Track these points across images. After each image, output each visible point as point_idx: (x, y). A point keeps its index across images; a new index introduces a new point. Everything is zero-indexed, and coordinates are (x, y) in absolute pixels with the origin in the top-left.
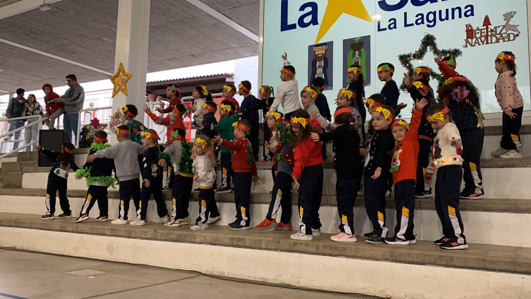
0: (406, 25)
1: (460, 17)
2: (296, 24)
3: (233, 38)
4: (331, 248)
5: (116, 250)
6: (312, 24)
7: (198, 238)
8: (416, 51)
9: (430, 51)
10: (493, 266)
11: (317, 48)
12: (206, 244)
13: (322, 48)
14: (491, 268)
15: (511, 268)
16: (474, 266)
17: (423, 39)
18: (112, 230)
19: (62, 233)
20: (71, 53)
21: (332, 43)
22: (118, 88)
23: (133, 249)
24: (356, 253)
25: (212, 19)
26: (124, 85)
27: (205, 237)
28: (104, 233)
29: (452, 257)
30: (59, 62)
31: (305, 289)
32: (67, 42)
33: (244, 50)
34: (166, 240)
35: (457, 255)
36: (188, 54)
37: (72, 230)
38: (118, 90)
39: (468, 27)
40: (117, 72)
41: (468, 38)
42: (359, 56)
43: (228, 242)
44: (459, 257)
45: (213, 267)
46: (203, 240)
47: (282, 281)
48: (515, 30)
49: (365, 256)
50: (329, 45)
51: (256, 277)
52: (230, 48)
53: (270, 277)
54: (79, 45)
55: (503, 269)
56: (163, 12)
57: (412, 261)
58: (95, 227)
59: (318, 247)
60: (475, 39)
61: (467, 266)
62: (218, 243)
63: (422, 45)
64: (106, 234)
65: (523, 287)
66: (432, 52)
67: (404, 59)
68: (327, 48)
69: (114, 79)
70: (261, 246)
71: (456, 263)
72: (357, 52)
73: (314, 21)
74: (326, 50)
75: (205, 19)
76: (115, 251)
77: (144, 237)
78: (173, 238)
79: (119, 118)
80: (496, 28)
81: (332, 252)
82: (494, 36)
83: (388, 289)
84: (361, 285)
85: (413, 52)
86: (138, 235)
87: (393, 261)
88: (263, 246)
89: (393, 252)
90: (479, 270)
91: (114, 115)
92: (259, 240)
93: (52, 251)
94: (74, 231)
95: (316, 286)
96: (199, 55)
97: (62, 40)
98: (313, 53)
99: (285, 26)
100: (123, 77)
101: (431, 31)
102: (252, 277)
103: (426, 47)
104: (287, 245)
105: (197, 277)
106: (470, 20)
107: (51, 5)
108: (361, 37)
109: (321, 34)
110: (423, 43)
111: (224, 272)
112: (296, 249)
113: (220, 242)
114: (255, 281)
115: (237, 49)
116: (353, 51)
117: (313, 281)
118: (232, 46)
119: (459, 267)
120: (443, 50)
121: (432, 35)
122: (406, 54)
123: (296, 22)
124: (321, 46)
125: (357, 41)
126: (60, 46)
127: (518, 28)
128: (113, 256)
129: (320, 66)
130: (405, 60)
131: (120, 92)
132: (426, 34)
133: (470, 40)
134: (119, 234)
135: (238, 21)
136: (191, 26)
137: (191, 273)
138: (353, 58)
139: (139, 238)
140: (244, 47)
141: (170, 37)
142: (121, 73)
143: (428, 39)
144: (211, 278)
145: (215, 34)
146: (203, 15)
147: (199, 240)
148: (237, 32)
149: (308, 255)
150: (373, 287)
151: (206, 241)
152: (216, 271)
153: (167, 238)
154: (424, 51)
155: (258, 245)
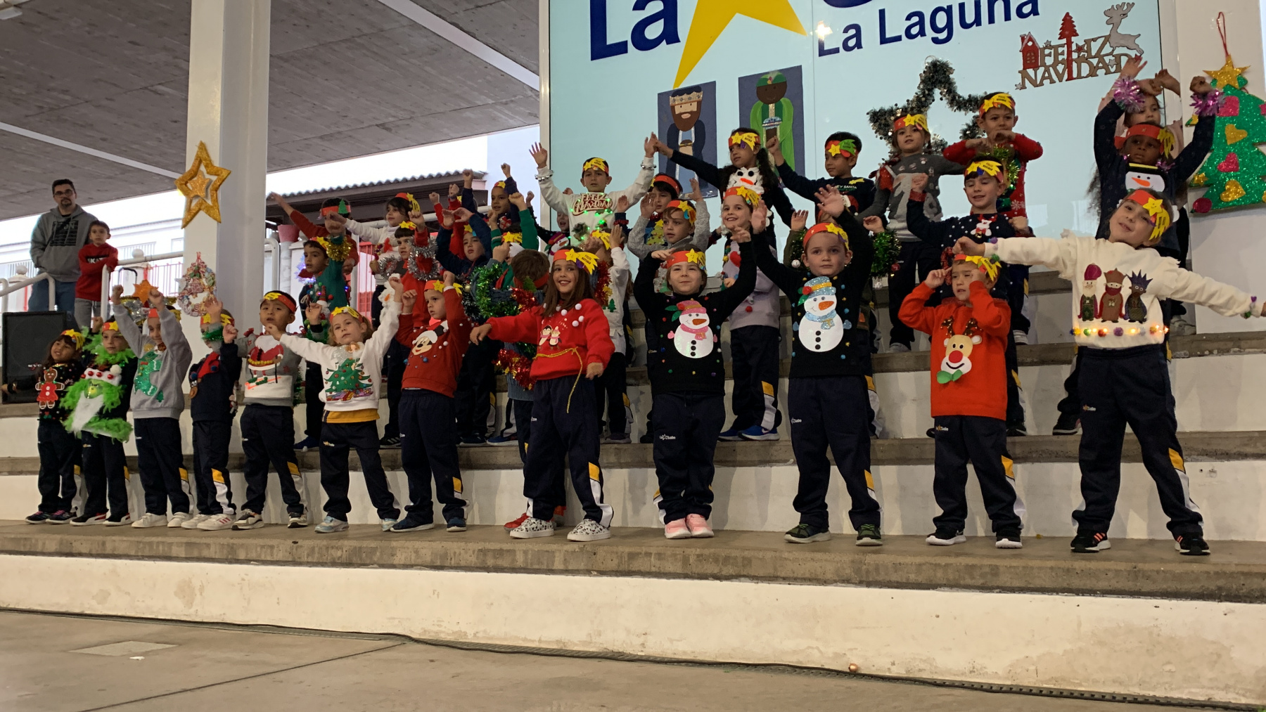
0: (884, 40)
1: (1008, 18)
2: (626, 42)
3: (480, 81)
4: (716, 560)
5: (201, 594)
6: (664, 42)
7: (398, 554)
8: (908, 101)
9: (941, 99)
10: (1088, 582)
11: (678, 98)
12: (420, 569)
13: (690, 98)
14: (1084, 588)
15: (1129, 585)
16: (1048, 585)
17: (924, 72)
18: (188, 544)
19: (64, 559)
20: (82, 126)
21: (712, 85)
22: (196, 205)
23: (241, 589)
24: (775, 569)
25: (427, 37)
26: (212, 196)
27: (416, 552)
28: (168, 555)
29: (997, 567)
30: (49, 149)
31: (658, 659)
32: (67, 97)
33: (507, 112)
34: (323, 564)
35: (1007, 562)
36: (371, 123)
37: (90, 550)
38: (197, 209)
39: (1026, 41)
40: (193, 166)
41: (1025, 67)
42: (776, 115)
43: (473, 560)
44: (1010, 567)
45: (438, 621)
46: (413, 558)
47: (605, 646)
48: (1130, 46)
49: (795, 575)
50: (708, 90)
51: (543, 639)
52: (472, 107)
53: (576, 637)
54: (98, 106)
55: (1110, 588)
56: (305, 19)
57: (904, 580)
58: (148, 539)
59: (685, 560)
60: (1041, 70)
61: (1032, 586)
62: (448, 565)
63: (921, 86)
64: (175, 555)
65: (1157, 626)
66: (945, 102)
67: (881, 120)
68: (701, 99)
69: (186, 184)
70: (553, 565)
71: (1004, 580)
72: (771, 106)
73: (670, 36)
74: (699, 103)
75: (410, 36)
76: (198, 593)
77: (269, 558)
78: (341, 557)
79: (200, 277)
80: (1088, 42)
81: (721, 569)
82: (1086, 60)
83: (851, 650)
84: (790, 645)
85: (902, 103)
86: (253, 555)
87: (861, 583)
88: (558, 565)
89: (861, 562)
90: (1057, 594)
91: (188, 270)
92: (547, 551)
93: (40, 605)
94: (94, 552)
95: (685, 653)
96: (398, 126)
97: (55, 94)
98: (670, 111)
99: (601, 48)
100: (208, 176)
101: (942, 53)
102: (533, 641)
103: (931, 90)
104: (614, 559)
105: (402, 647)
106: (1029, 26)
107: (23, 6)
108: (781, 71)
109: (687, 65)
110: (923, 82)
111: (465, 634)
112: (636, 566)
113: (453, 562)
114: (540, 649)
115: (491, 110)
116: (761, 104)
117: (678, 641)
118: (479, 103)
119: (1012, 590)
120: (970, 96)
121: (945, 60)
122: (887, 107)
123: (627, 37)
124: (689, 93)
125: (770, 78)
126: (51, 109)
127: (1137, 41)
128: (192, 611)
129: (686, 142)
130: (883, 122)
131: (202, 213)
132: (930, 60)
133: (1031, 72)
134: (205, 553)
135: (491, 41)
136: (377, 54)
137: (385, 639)
138: (763, 121)
139: (254, 561)
140: (506, 103)
141: (326, 82)
142: (203, 168)
143: (936, 71)
144: (434, 647)
145: (433, 72)
146: (404, 26)
147: (403, 558)
148: (489, 67)
149: (664, 581)
150: (817, 648)
151: (419, 561)
152: (447, 632)
153: (324, 559)
154: (926, 99)
155: (545, 562)
